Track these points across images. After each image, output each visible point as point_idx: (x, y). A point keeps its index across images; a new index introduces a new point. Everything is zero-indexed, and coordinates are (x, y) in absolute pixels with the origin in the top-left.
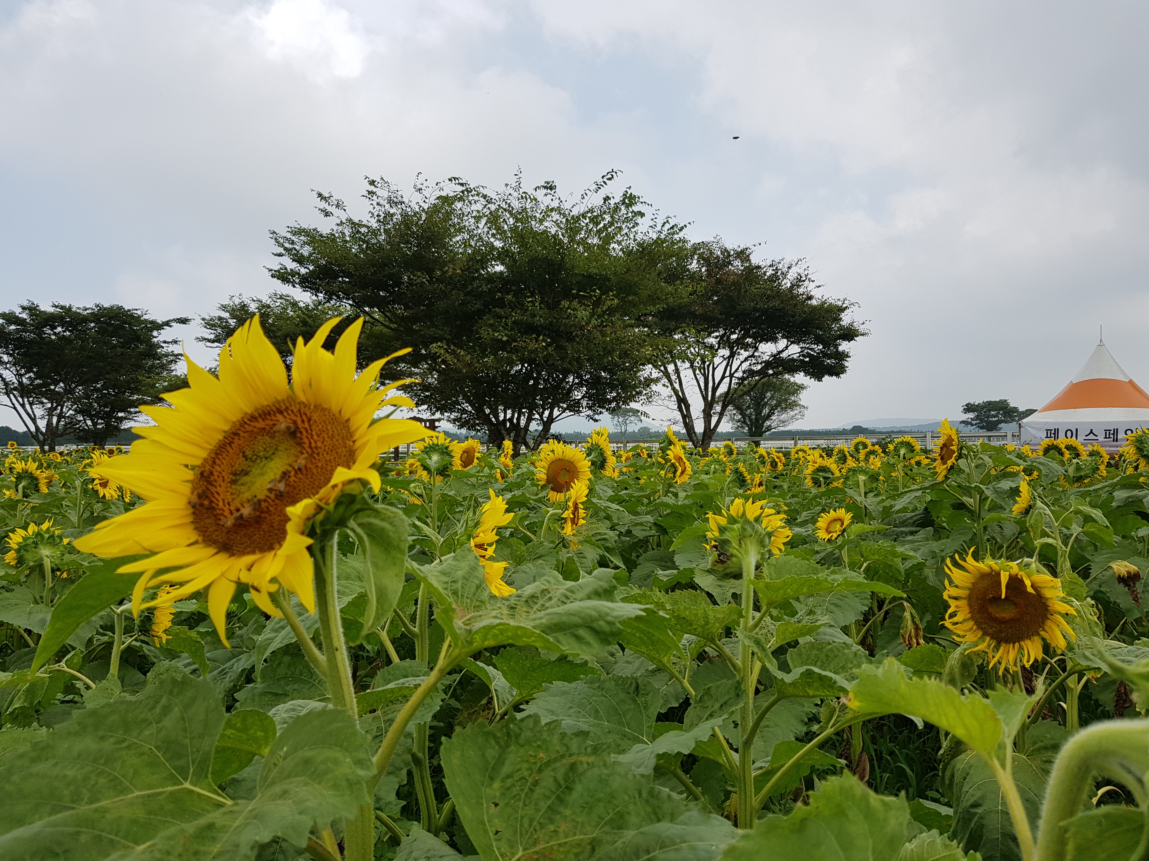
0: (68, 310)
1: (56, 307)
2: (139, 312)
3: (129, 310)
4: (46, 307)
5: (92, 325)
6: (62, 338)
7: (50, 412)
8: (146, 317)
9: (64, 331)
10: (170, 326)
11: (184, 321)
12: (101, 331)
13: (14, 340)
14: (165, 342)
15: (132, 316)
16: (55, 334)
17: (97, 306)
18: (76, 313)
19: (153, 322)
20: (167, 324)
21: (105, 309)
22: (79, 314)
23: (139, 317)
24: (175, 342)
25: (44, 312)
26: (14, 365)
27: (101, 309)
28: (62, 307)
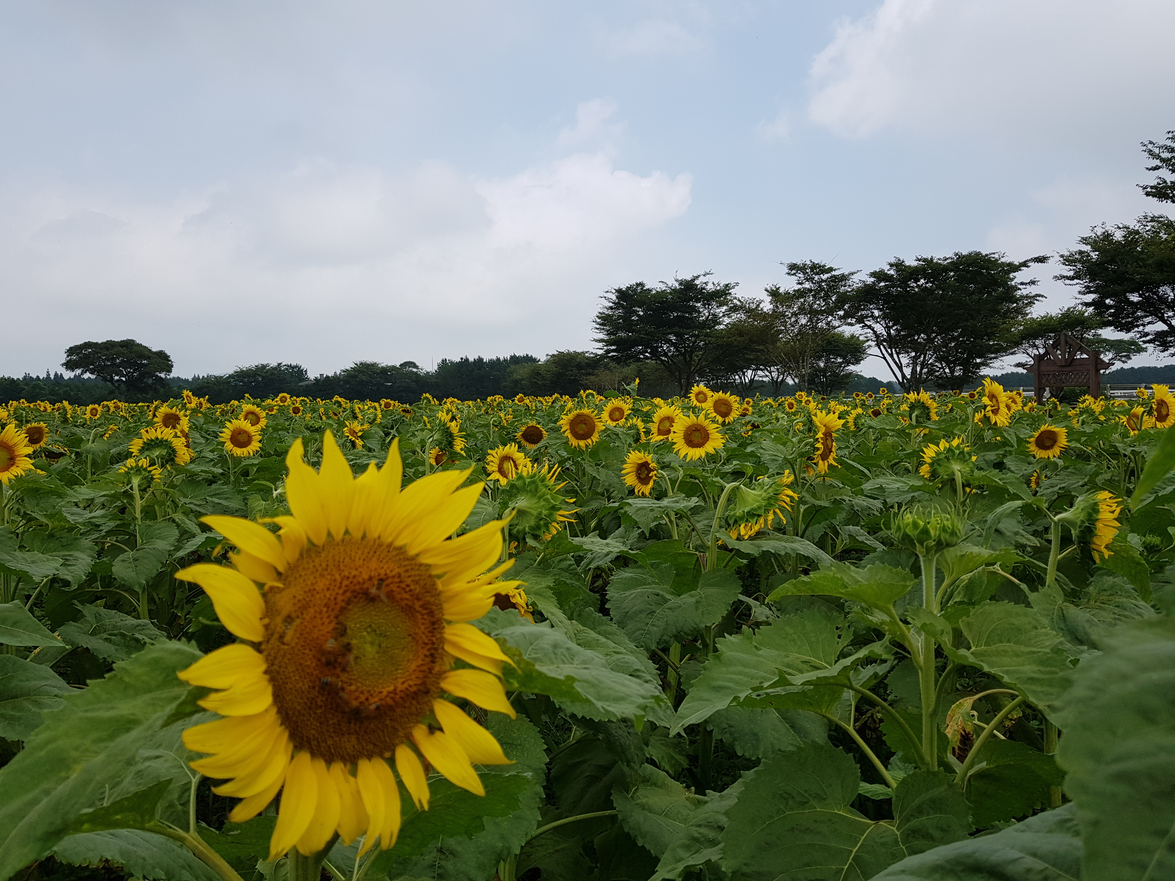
0: (929, 262)
1: (919, 260)
2: (996, 256)
3: (987, 255)
4: (911, 262)
5: (952, 274)
6: (925, 290)
7: (915, 359)
8: (1003, 260)
9: (926, 283)
10: (1028, 267)
11: (1041, 260)
12: (960, 279)
13: (883, 295)
14: (1022, 284)
15: (989, 260)
16: (918, 286)
17: (956, 254)
18: (937, 263)
19: (1010, 265)
20: (1025, 264)
21: (964, 256)
22: (940, 264)
23: (997, 260)
24: (1033, 282)
25: (909, 267)
26: (883, 318)
27: (960, 257)
28: (925, 260)
